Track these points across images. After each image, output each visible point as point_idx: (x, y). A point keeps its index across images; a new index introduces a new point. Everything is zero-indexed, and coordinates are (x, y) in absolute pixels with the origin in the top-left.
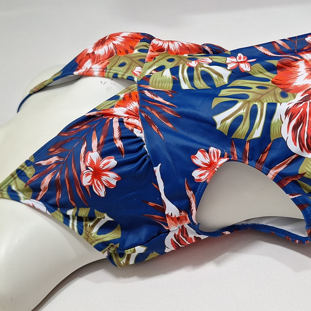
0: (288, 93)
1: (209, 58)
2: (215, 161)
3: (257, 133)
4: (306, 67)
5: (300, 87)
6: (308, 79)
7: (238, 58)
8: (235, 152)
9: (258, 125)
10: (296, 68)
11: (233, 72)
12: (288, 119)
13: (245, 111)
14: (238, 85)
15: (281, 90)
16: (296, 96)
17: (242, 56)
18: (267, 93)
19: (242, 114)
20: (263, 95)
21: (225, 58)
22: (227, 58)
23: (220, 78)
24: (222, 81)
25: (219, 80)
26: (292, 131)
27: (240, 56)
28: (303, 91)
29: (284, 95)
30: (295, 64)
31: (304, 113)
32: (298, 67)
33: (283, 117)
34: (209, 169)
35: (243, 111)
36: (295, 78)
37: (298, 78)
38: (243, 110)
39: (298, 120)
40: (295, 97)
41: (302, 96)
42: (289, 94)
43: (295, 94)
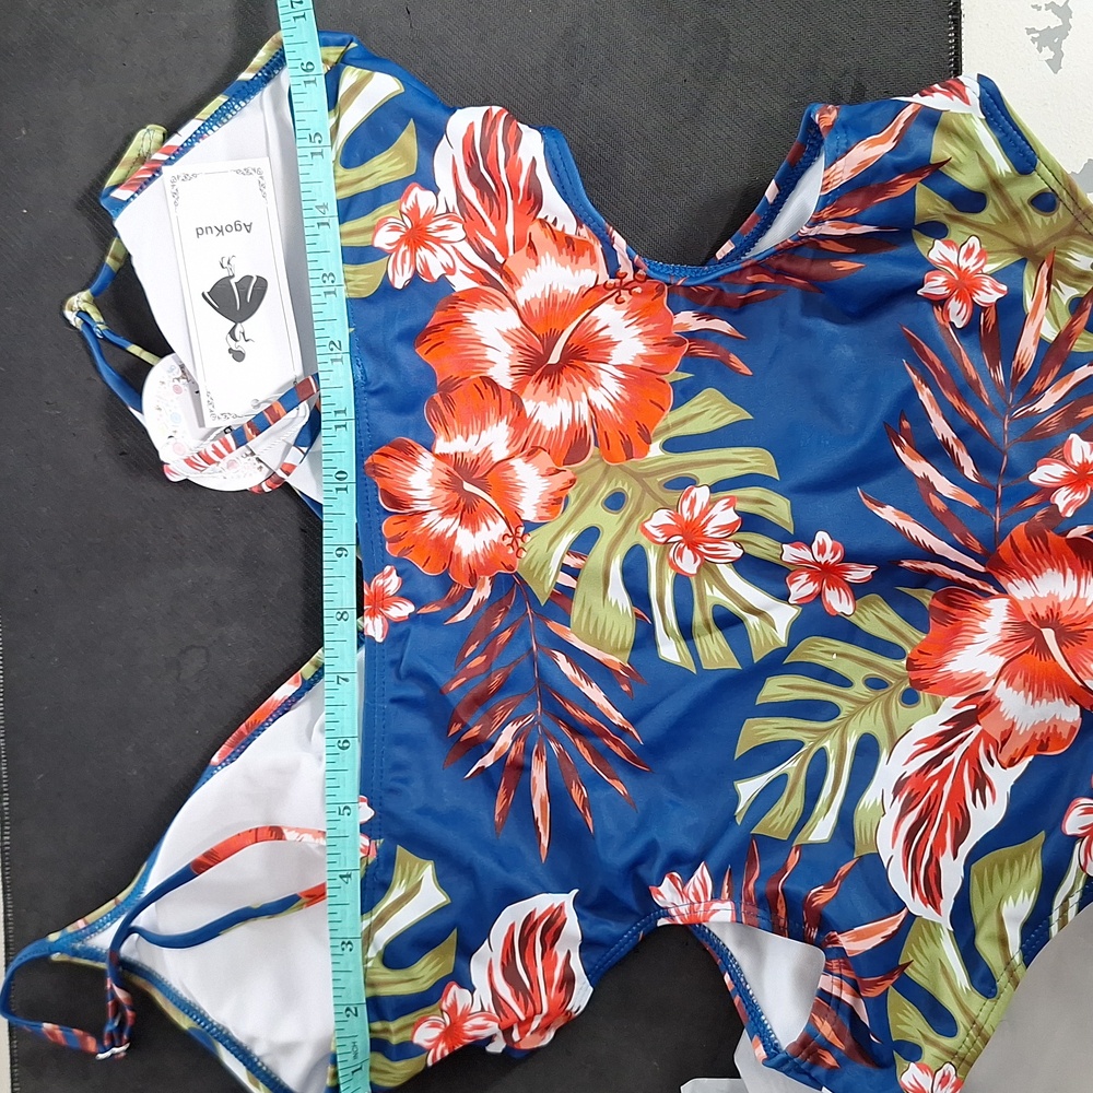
7: (815, 546)
17: (829, 543)
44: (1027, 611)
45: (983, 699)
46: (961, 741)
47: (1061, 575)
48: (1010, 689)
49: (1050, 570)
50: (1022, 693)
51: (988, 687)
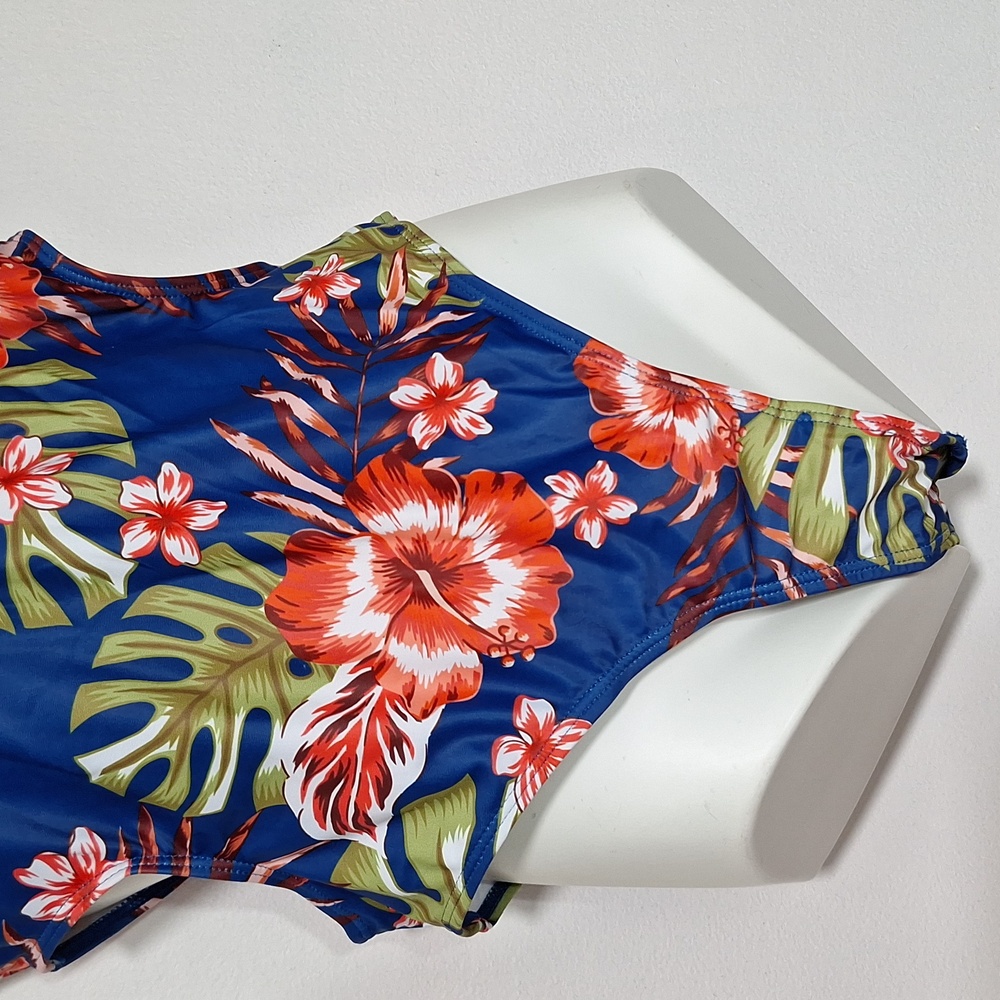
1: (61, 483)
2: (89, 871)
3: (214, 802)
4: (373, 557)
6: (375, 611)
8: (152, 835)
9: (216, 783)
12: (302, 771)
13: (175, 747)
14: (161, 609)
15: (291, 653)
19: (167, 756)
20: (234, 665)
21: (116, 482)
22: (124, 483)
23: (99, 580)
24: (108, 589)
25: (98, 586)
26: (315, 798)
27: (168, 474)
29: (300, 666)
31: (350, 758)
32: (351, 552)
33: (290, 766)
34: (74, 890)
35: (171, 746)
36: (337, 603)
37: (346, 601)
38: (168, 743)
39: (331, 773)
40: (331, 675)
43: (334, 666)
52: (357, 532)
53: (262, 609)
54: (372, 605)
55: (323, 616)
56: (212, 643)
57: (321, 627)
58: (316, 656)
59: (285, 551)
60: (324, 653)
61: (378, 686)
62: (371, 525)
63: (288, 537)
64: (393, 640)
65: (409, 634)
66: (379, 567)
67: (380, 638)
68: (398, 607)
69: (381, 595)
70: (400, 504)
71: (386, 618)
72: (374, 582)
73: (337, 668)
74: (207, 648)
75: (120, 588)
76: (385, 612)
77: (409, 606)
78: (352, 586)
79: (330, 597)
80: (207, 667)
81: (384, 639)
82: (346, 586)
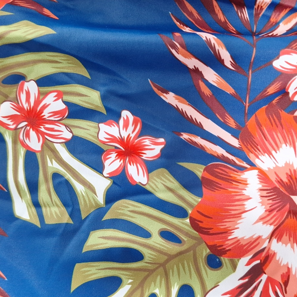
0: (222, 258)
4: (260, 186)
5: (244, 243)
6: (264, 223)
10: (241, 186)
11: (114, 183)
15: (208, 251)
16: (237, 264)
18: (180, 253)
28: (250, 255)
30: (238, 178)
32: (245, 183)
36: (238, 216)
37: (243, 215)
40: (234, 267)
41: (248, 264)
42: (225, 260)
43: (236, 259)
44: (273, 178)
45: (264, 254)
46: (256, 288)
47: (292, 149)
48: (280, 243)
49: (284, 145)
50: (289, 245)
51: (266, 244)
52: (248, 166)
53: (188, 220)
54: (261, 219)
55: (228, 225)
56: (156, 240)
57: (227, 232)
58: (223, 252)
59: (203, 177)
60: (230, 250)
61: (264, 275)
62: (257, 162)
63: (204, 167)
64: (274, 241)
65: (285, 237)
66: (264, 193)
67: (265, 239)
68: (279, 221)
69: (268, 213)
70: (277, 147)
71: (271, 228)
72: (262, 203)
73: (238, 261)
74: (153, 244)
75: (101, 199)
76: (271, 224)
77: (287, 220)
78: (248, 205)
79: (233, 212)
80: (152, 256)
81: (268, 240)
82: (244, 205)
